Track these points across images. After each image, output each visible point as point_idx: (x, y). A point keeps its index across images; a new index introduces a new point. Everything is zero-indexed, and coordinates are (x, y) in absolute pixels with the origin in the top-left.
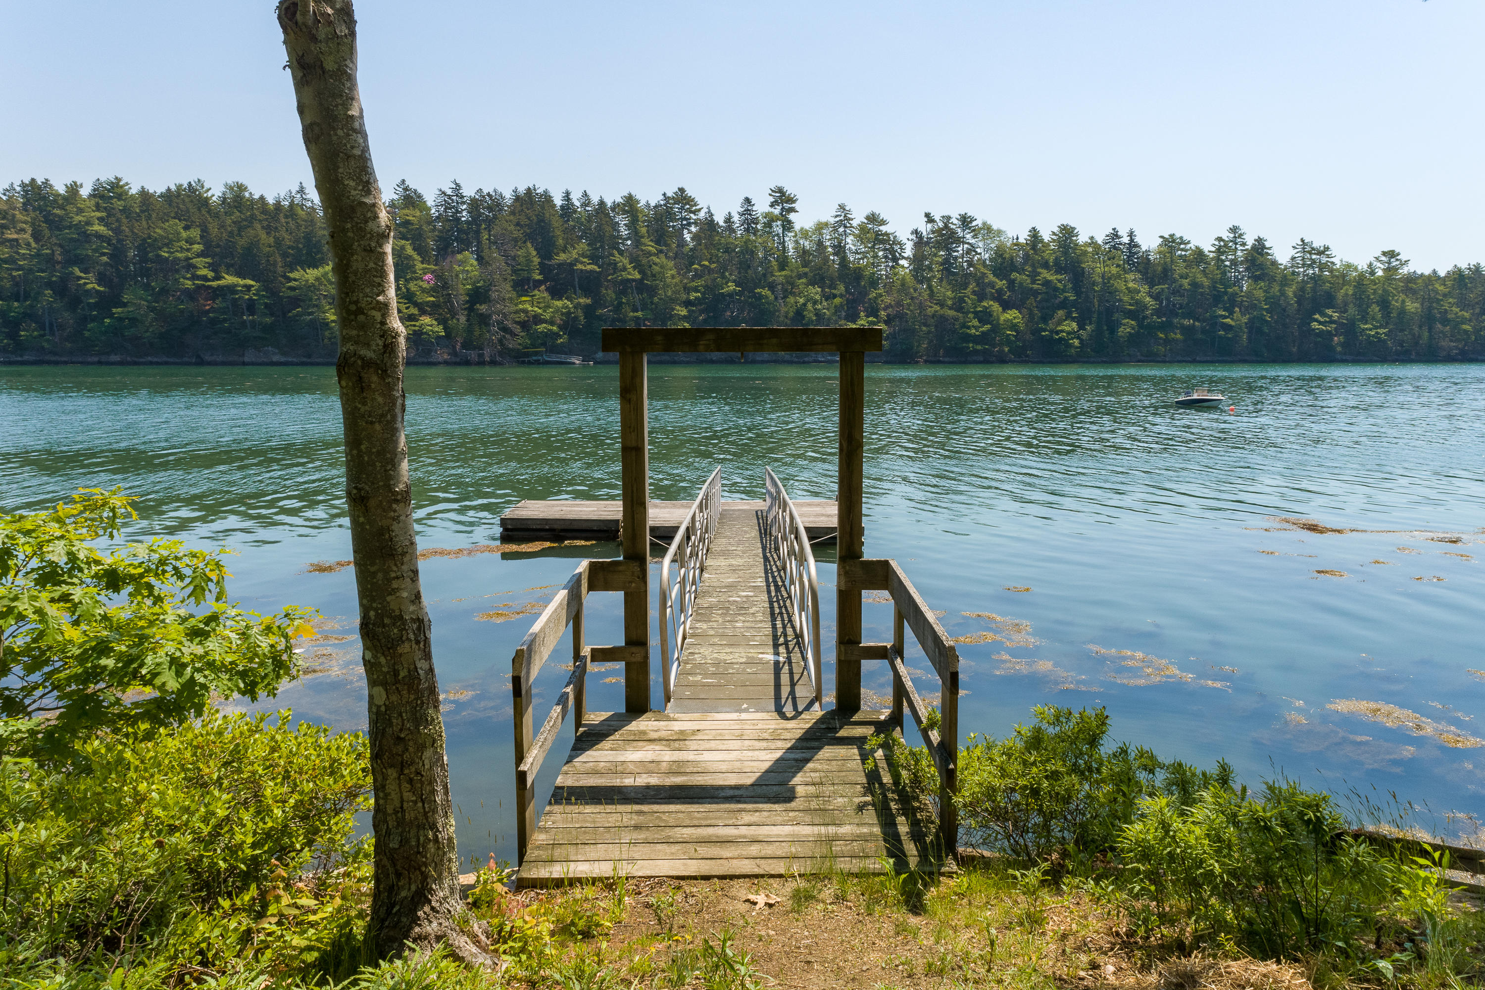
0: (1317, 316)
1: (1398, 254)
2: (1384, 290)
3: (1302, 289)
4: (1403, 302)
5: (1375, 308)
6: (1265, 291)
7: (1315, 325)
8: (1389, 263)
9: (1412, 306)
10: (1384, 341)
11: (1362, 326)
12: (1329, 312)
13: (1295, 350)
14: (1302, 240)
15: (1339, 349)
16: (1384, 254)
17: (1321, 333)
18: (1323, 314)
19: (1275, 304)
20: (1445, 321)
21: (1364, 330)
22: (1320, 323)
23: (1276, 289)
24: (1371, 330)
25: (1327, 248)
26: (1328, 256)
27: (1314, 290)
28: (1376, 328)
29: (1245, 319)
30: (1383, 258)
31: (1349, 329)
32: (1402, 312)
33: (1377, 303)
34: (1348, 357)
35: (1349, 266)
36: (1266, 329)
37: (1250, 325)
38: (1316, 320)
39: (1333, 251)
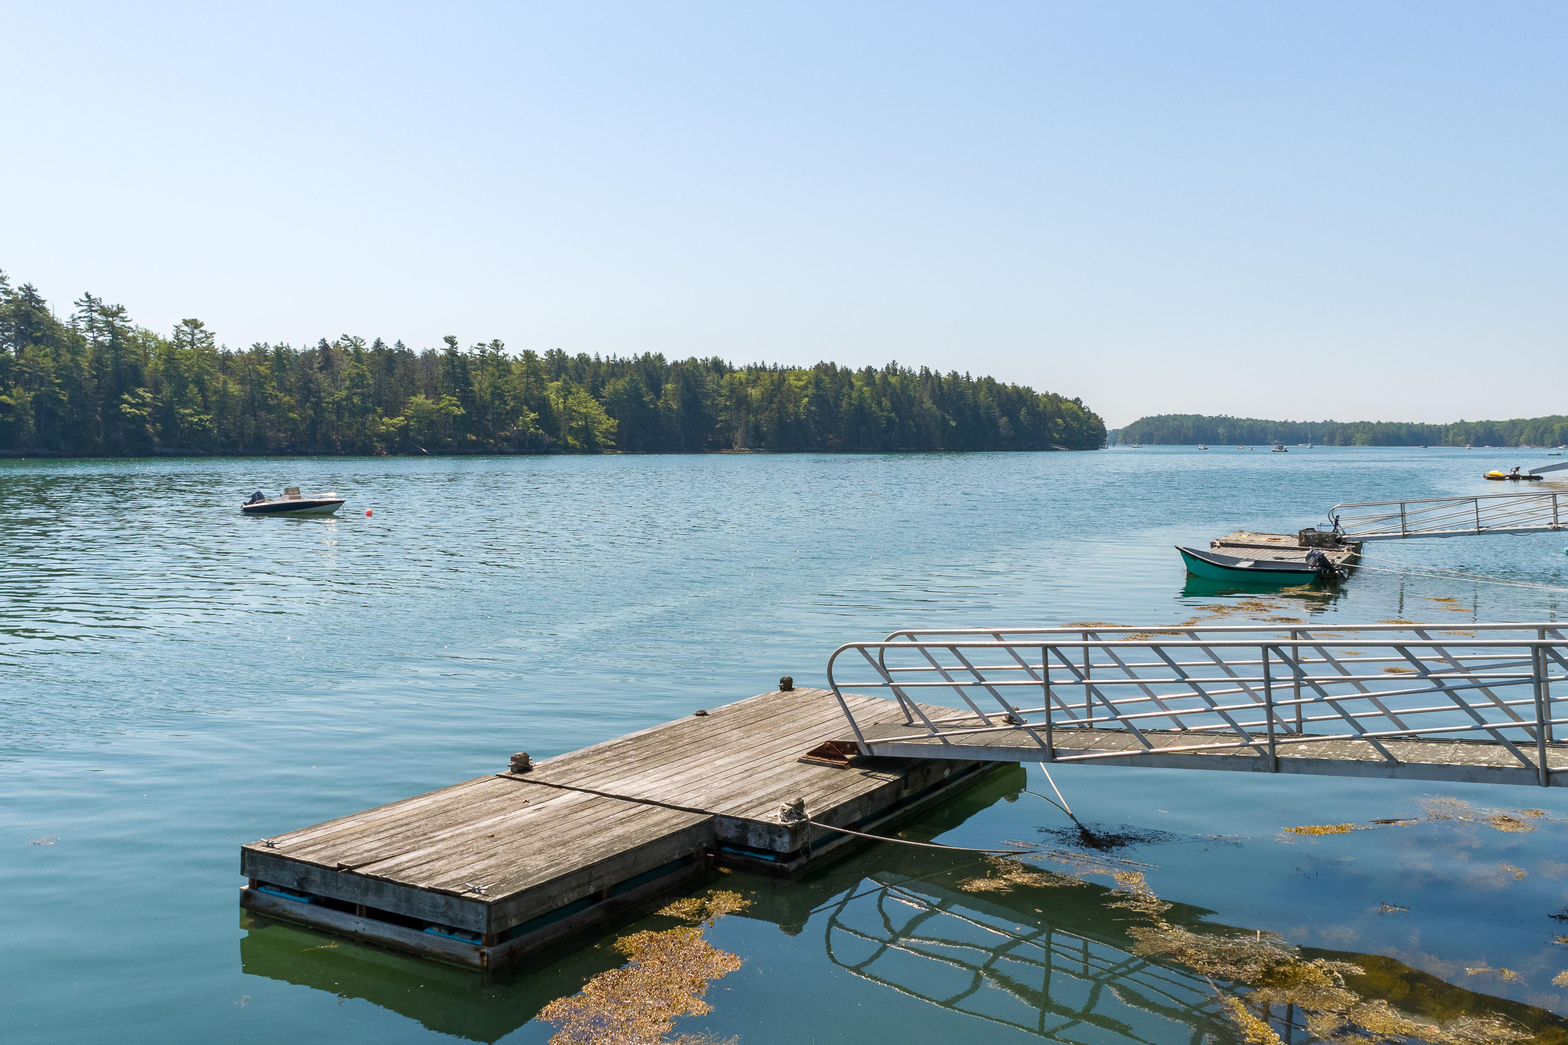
0: (126, 396)
1: (202, 325)
2: (199, 367)
3: (98, 361)
4: (225, 382)
5: (192, 390)
6: (54, 360)
7: (125, 408)
8: (193, 335)
9: (234, 388)
10: (210, 430)
11: (182, 411)
12: (140, 391)
13: (99, 440)
14: (88, 296)
15: (157, 439)
16: (186, 322)
17: (134, 419)
18: (134, 395)
19: (70, 381)
20: (269, 409)
21: (184, 416)
22: (132, 406)
23: (66, 357)
24: (192, 416)
25: (121, 310)
26: (123, 320)
27: (117, 361)
28: (198, 413)
29: (29, 396)
30: (185, 328)
31: (165, 414)
32: (224, 394)
33: (194, 382)
34: (169, 450)
35: (146, 334)
36: (60, 412)
37: (37, 401)
38: (126, 402)
39: (128, 314)
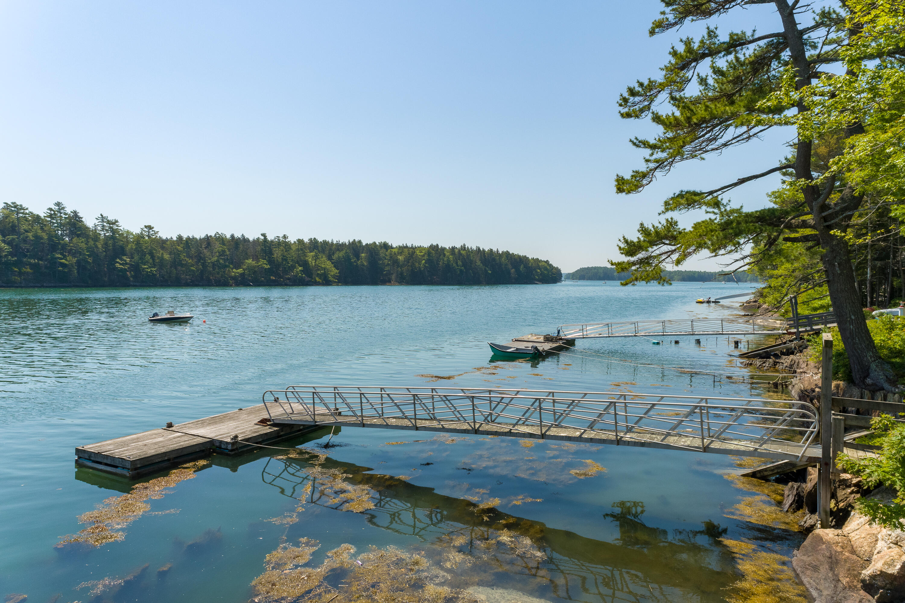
0: (118, 260)
1: (153, 228)
2: (151, 247)
3: (106, 244)
4: (162, 254)
5: (148, 257)
6: (86, 244)
7: (117, 265)
8: (149, 232)
9: (166, 256)
10: (156, 275)
11: (143, 266)
12: (124, 258)
13: (106, 279)
14: (101, 215)
15: (131, 279)
16: (146, 227)
17: (121, 270)
18: (122, 260)
19: (93, 253)
20: (182, 265)
21: (144, 268)
22: (121, 264)
23: (91, 243)
24: (147, 268)
25: (117, 221)
26: (117, 226)
27: (114, 245)
28: (150, 267)
29: (75, 260)
30: (145, 229)
31: (136, 268)
32: (162, 259)
33: (149, 254)
34: (137, 284)
35: (128, 232)
36: (89, 267)
37: (78, 262)
38: (118, 262)
39: (120, 223)
